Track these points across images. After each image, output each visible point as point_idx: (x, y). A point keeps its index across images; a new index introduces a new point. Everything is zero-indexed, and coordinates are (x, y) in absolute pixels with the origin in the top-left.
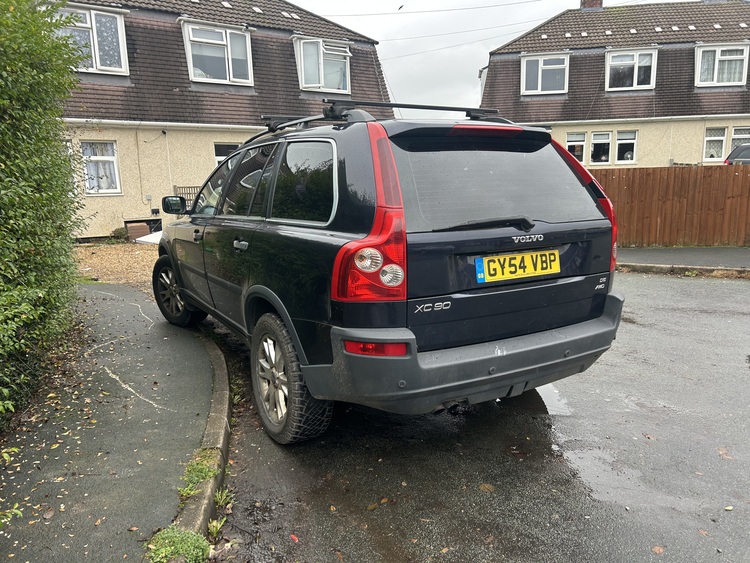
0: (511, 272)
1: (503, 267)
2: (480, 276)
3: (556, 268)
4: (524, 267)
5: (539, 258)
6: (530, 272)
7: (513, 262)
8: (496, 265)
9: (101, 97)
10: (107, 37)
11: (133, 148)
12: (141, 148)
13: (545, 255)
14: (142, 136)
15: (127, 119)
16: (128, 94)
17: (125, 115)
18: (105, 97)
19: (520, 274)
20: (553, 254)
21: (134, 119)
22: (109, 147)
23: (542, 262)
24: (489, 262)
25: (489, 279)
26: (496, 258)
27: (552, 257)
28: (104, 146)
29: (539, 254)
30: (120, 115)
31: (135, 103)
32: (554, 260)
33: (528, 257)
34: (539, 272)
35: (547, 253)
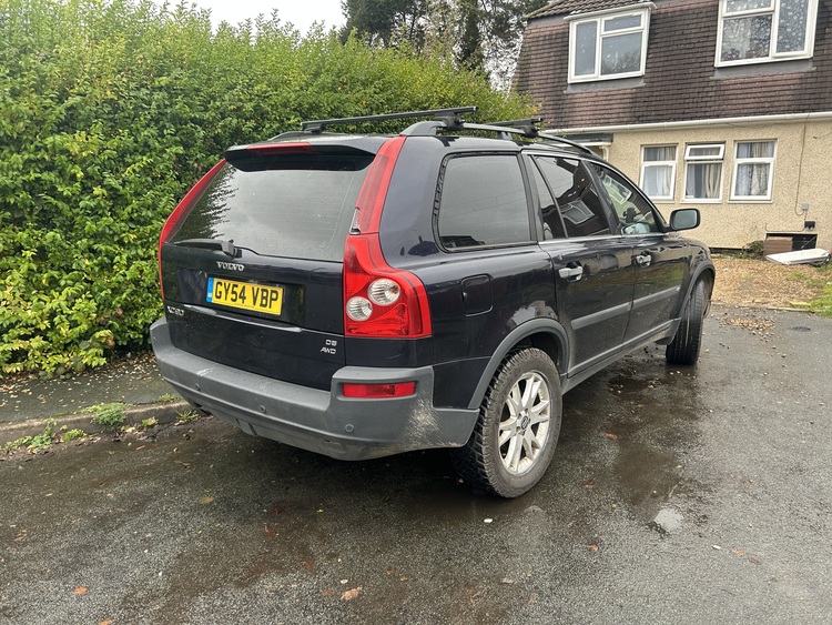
0: (233, 300)
1: (227, 290)
2: (209, 295)
3: (275, 309)
4: (244, 298)
5: (260, 292)
6: (248, 305)
7: (235, 289)
8: (221, 288)
9: (769, 89)
10: (792, 17)
11: (797, 146)
12: (808, 145)
13: (267, 291)
14: (811, 131)
15: (794, 111)
16: (804, 81)
17: (792, 108)
18: (774, 89)
19: (238, 304)
20: (276, 292)
21: (804, 111)
22: (770, 147)
23: (263, 298)
24: (218, 283)
25: (215, 301)
26: (223, 281)
27: (274, 296)
28: (763, 146)
29: (261, 287)
30: (786, 108)
31: (810, 91)
32: (276, 300)
33: (249, 287)
34: (257, 308)
35: (269, 289)
